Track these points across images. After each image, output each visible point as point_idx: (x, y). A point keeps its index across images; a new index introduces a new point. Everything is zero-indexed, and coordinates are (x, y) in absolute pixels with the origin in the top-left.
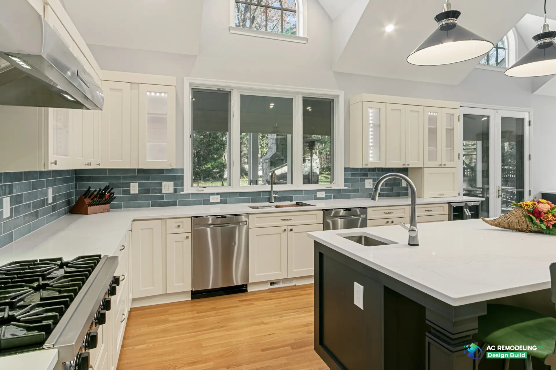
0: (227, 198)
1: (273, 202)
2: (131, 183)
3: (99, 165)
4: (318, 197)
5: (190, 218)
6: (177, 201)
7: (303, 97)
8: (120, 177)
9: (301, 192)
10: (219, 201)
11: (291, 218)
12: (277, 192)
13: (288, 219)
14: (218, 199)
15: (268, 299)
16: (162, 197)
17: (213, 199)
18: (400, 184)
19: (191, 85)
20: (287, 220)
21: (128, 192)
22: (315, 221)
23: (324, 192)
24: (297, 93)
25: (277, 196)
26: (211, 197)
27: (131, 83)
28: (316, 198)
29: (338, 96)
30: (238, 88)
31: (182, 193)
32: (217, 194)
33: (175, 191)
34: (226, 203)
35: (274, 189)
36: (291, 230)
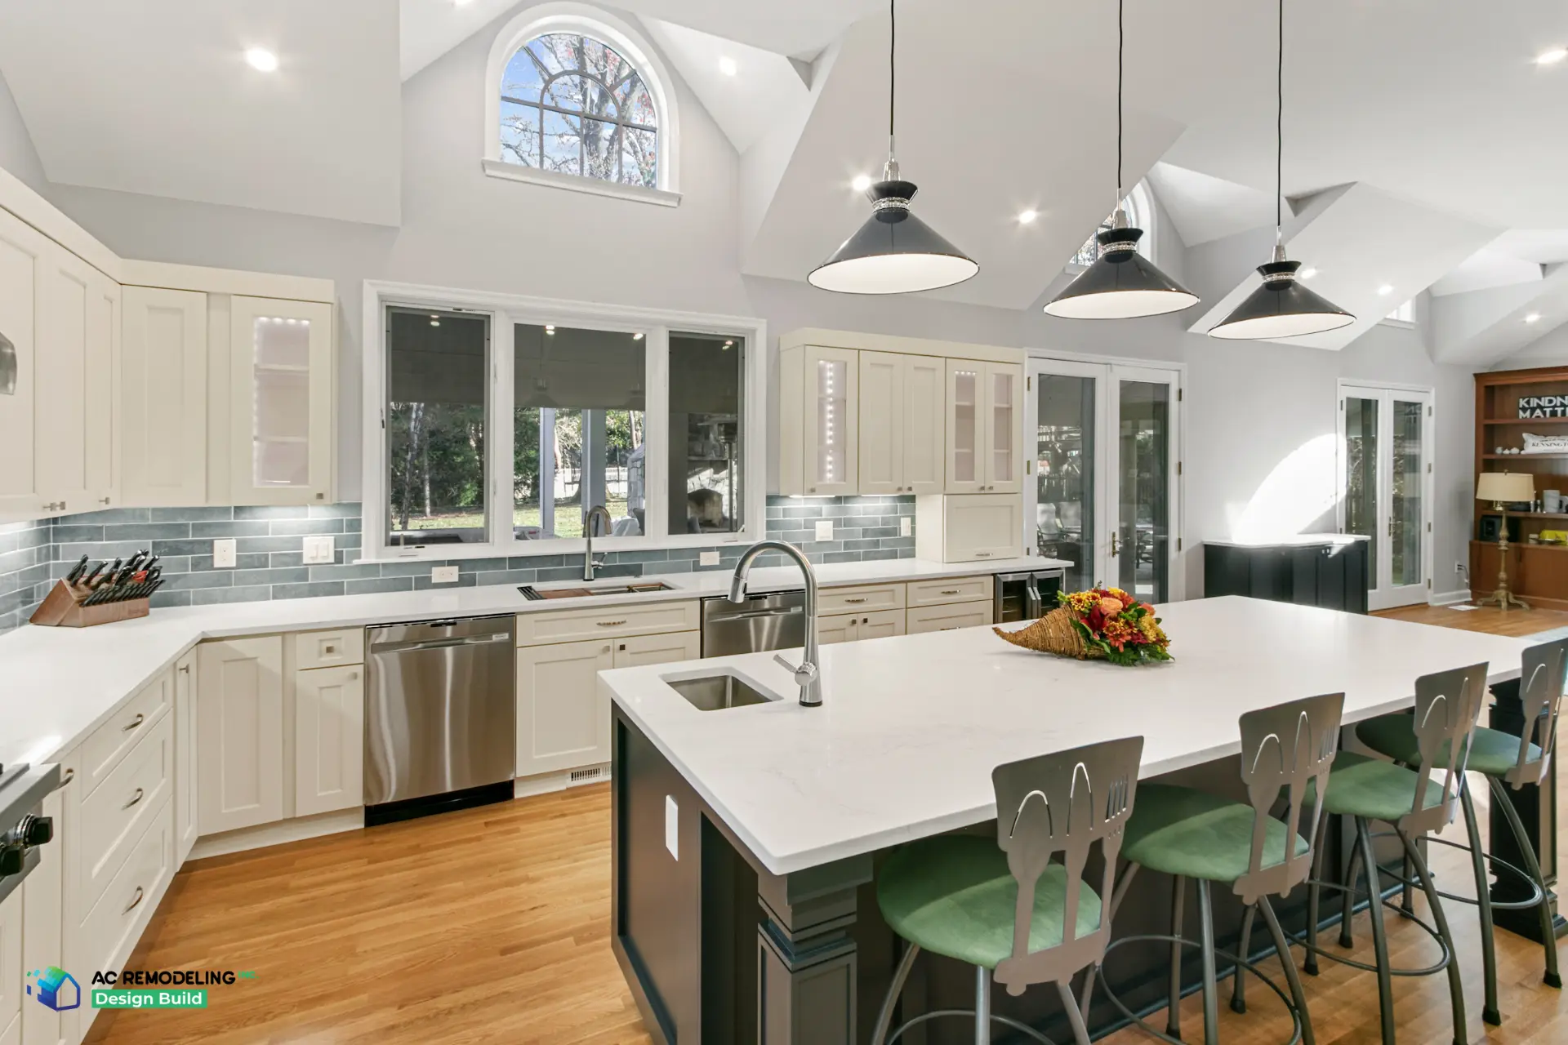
0: (477, 573)
1: (592, 580)
2: (215, 541)
3: (107, 501)
4: (702, 564)
5: (362, 630)
6: (343, 582)
7: (670, 332)
8: (186, 525)
9: (661, 553)
10: (456, 579)
11: (623, 620)
12: (599, 556)
13: (617, 621)
14: (453, 574)
15: (558, 814)
16: (303, 575)
17: (437, 575)
18: (895, 532)
19: (382, 298)
20: (614, 623)
21: (205, 563)
22: (681, 625)
23: (717, 554)
24: (656, 323)
25: (601, 564)
26: (434, 569)
27: (208, 293)
28: (698, 568)
29: (753, 331)
30: (507, 310)
31: (356, 562)
32: (451, 563)
33: (339, 558)
34: (474, 585)
35: (594, 549)
36: (622, 647)
